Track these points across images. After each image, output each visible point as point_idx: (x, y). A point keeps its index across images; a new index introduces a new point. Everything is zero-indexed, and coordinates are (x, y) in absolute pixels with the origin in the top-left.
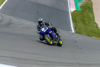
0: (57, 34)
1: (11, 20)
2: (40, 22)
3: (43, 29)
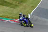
1: (37, 18)
3: (21, 18)
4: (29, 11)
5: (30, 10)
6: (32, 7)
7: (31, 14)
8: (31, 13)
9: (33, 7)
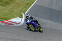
0: (39, 24)
3: (28, 21)
5: (24, 8)
6: (27, 4)
9: (29, 4)
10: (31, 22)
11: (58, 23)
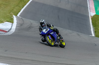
1: (31, 24)
2: (42, 24)
4: (15, 10)
5: (16, 8)
7: (18, 15)
8: (18, 13)
9: (23, 1)
10: (49, 31)
11: (70, 31)
